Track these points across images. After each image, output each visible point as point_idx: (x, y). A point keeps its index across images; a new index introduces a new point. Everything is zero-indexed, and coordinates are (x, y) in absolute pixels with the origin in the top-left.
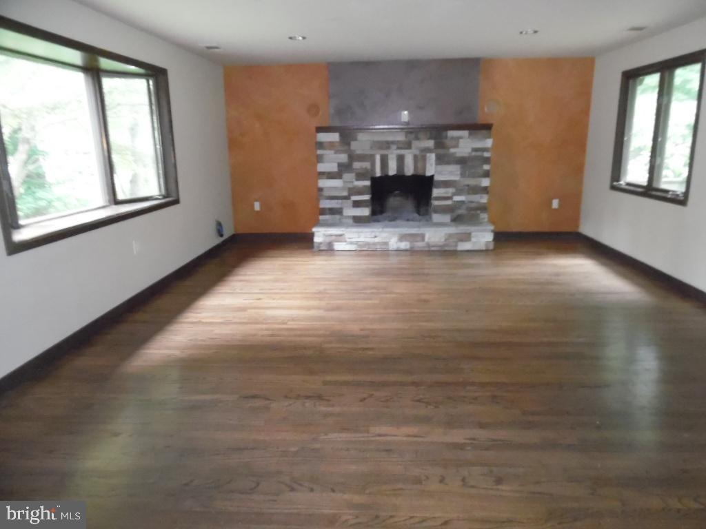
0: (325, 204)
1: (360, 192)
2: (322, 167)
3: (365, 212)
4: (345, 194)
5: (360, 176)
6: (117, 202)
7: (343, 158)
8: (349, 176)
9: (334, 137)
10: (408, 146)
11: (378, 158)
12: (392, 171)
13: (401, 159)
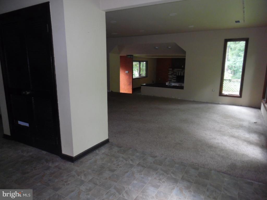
0: (169, 79)
1: (174, 78)
2: (169, 74)
3: (175, 81)
4: (172, 78)
5: (175, 75)
6: (140, 76)
7: (172, 72)
8: (173, 75)
9: (171, 69)
10: (182, 71)
11: (177, 73)
12: (180, 74)
13: (181, 73)
